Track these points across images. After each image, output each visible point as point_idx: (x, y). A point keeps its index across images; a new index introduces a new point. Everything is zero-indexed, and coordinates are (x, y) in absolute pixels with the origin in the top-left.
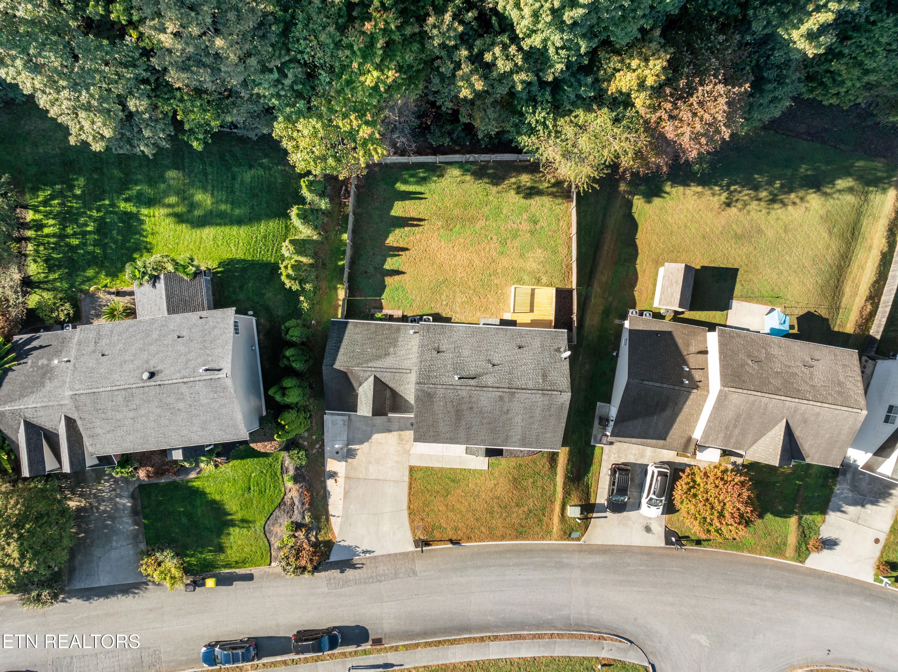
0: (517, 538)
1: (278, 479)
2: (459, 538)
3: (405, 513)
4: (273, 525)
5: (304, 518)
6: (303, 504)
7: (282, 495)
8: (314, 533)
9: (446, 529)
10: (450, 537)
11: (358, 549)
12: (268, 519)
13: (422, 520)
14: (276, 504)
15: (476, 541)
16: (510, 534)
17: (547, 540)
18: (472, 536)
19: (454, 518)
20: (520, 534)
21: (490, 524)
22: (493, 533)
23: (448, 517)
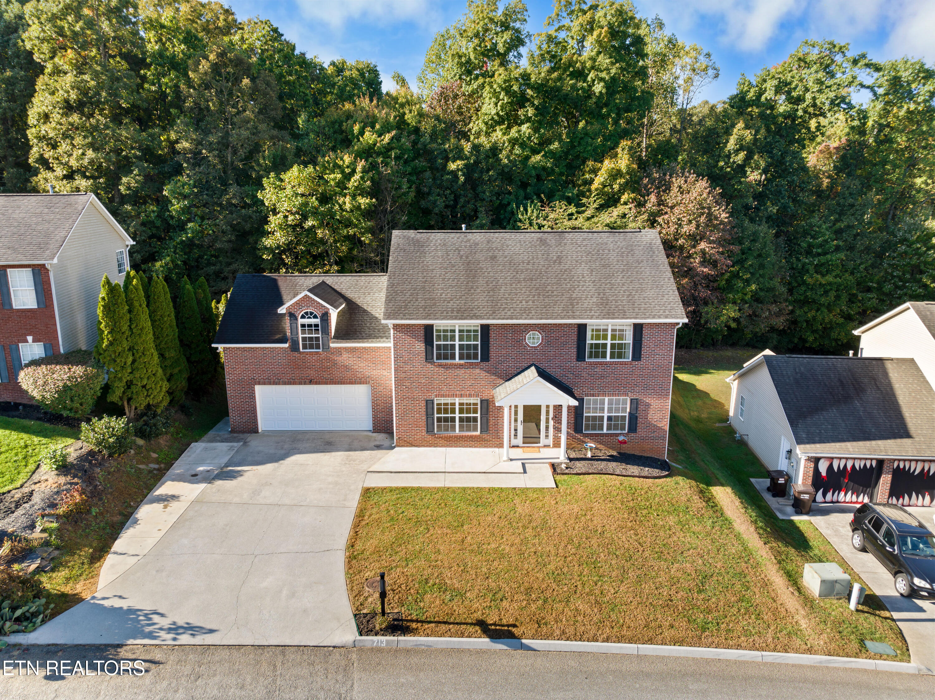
0: (697, 642)
2: (507, 619)
5: (31, 527)
6: (53, 505)
7: (9, 488)
8: (34, 566)
9: (461, 594)
10: (478, 615)
11: (156, 618)
15: (564, 636)
16: (672, 626)
17: (797, 651)
18: (550, 618)
19: (484, 570)
20: (704, 629)
21: (597, 592)
22: (614, 617)
23: (465, 565)
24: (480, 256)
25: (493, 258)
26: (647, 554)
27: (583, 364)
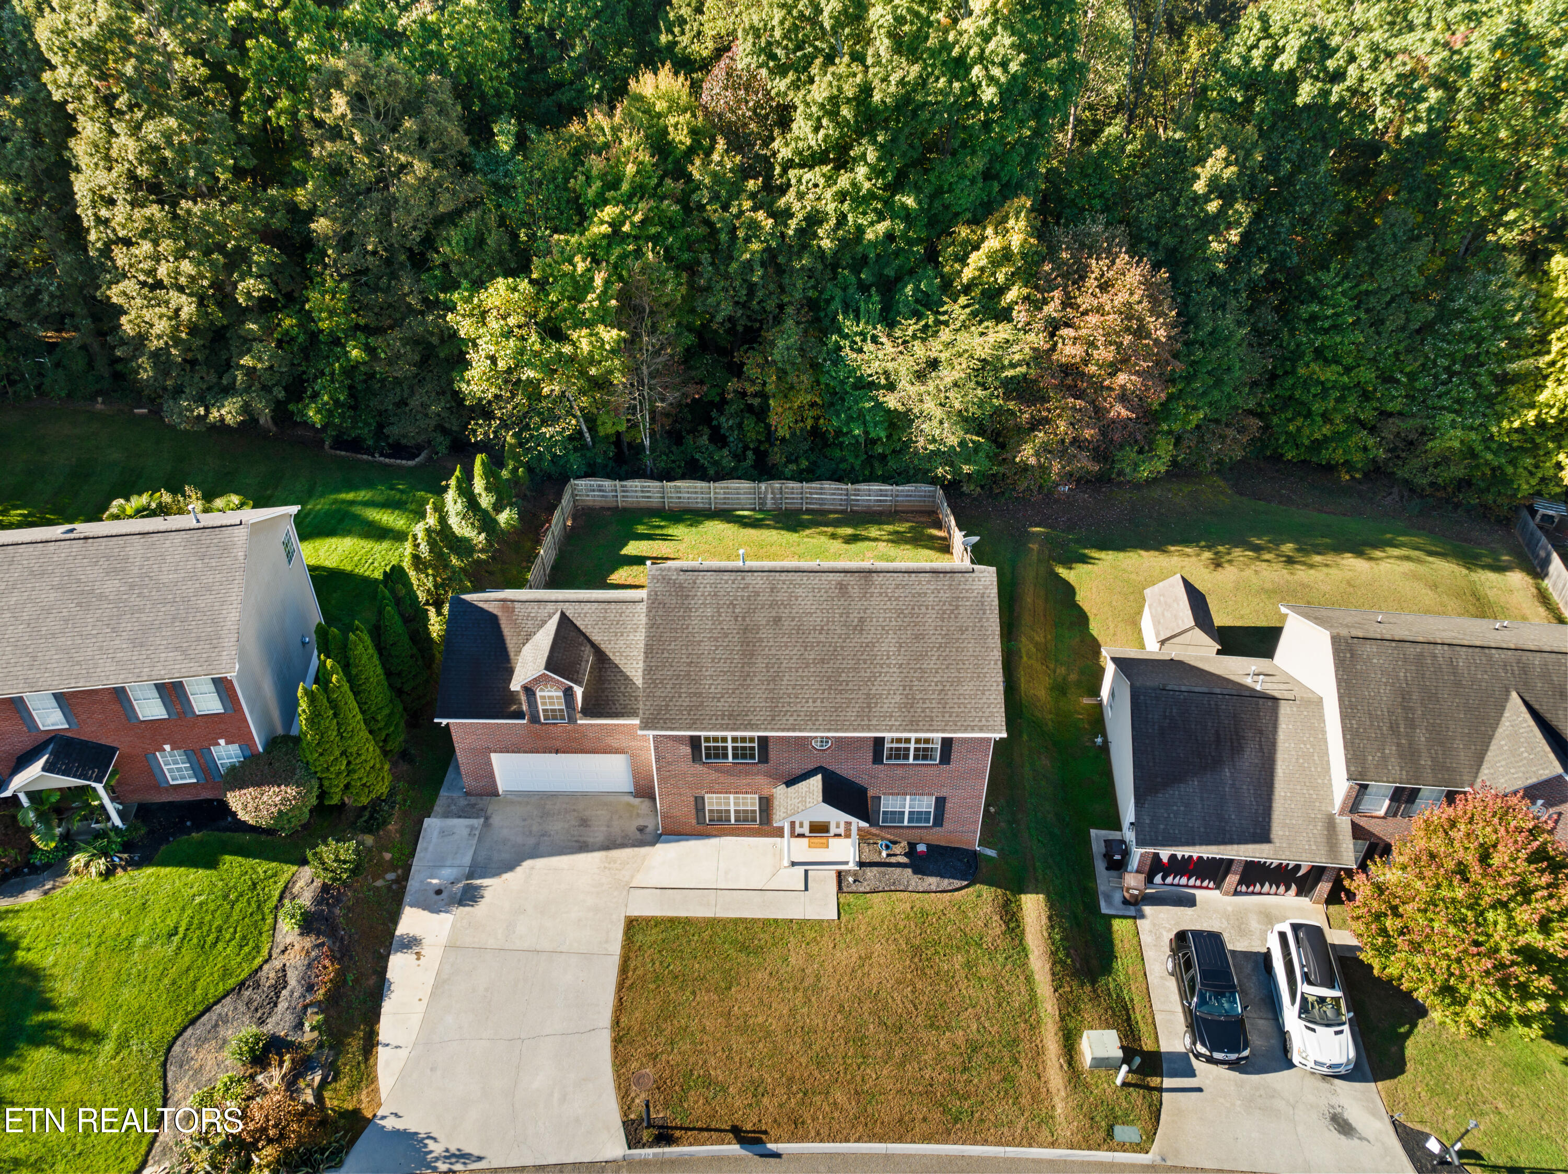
0: (945, 1136)
1: (263, 919)
3: (604, 1040)
4: (201, 1042)
5: (299, 1026)
6: (310, 988)
7: (258, 961)
8: (318, 1079)
9: (724, 1090)
10: (737, 1117)
12: (193, 1022)
13: (654, 1057)
14: (232, 982)
15: (819, 1138)
16: (925, 1119)
17: (1041, 1146)
18: (807, 1117)
19: (749, 1054)
20: (957, 1120)
21: (858, 1079)
22: (870, 1110)
23: (731, 1049)
24: (761, 618)
25: (777, 620)
26: (919, 1020)
27: (881, 767)
